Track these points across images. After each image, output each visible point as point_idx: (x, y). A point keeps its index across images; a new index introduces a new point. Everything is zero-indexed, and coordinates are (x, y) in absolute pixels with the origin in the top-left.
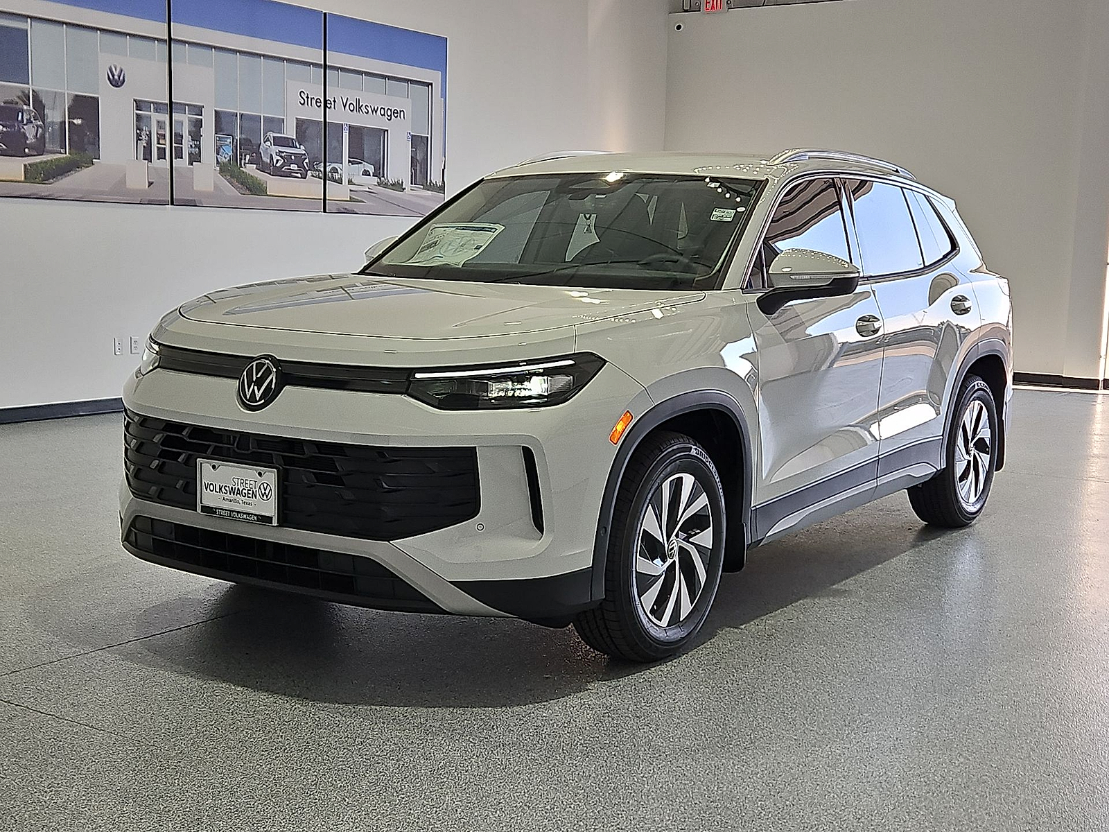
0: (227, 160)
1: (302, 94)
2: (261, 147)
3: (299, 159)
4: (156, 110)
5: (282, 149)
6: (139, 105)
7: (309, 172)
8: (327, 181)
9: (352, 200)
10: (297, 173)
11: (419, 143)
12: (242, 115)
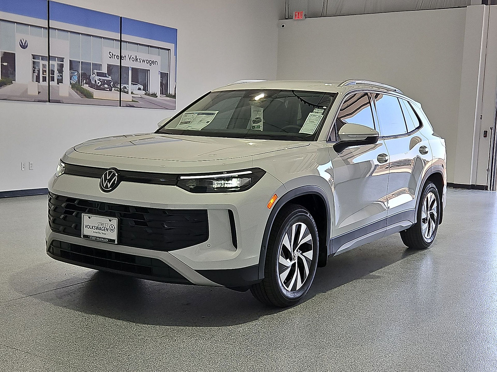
0: (75, 82)
1: (110, 53)
2: (91, 76)
3: (108, 83)
4: (42, 59)
5: (100, 78)
6: (34, 57)
7: (113, 88)
8: (121, 93)
9: (133, 101)
10: (108, 89)
11: (164, 76)
12: (82, 62)
